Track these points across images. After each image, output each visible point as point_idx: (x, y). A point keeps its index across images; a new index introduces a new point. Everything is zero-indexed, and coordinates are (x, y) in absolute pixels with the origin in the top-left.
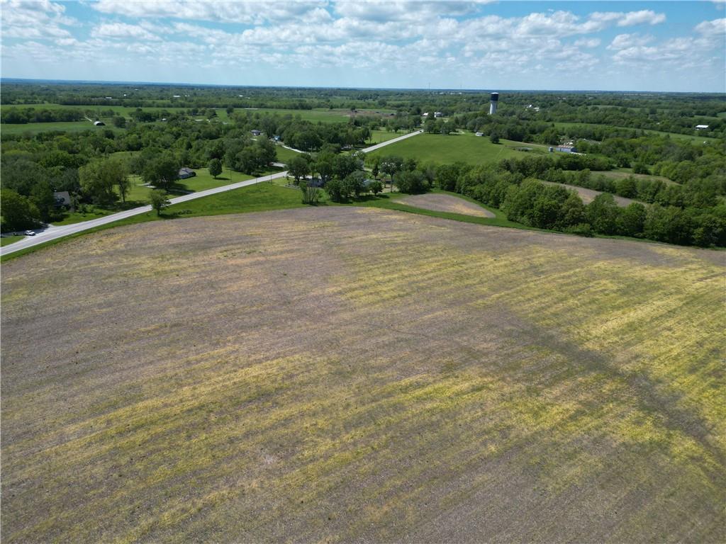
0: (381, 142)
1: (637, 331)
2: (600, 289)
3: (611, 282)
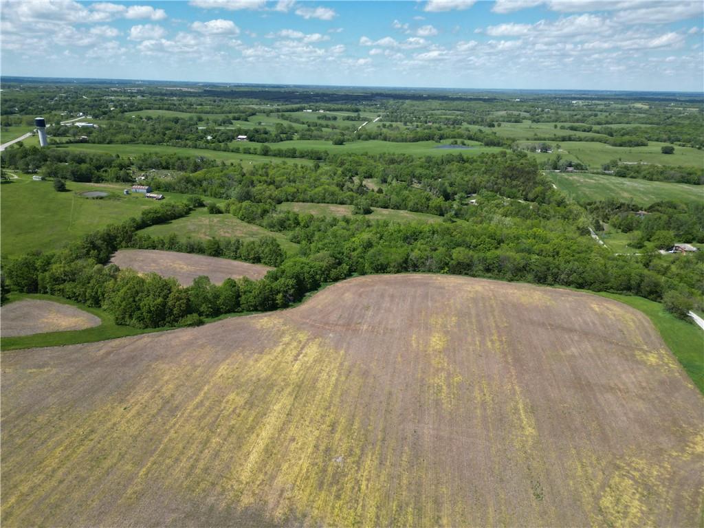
1: (273, 455)
2: (231, 409)
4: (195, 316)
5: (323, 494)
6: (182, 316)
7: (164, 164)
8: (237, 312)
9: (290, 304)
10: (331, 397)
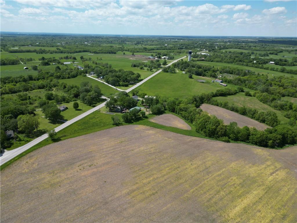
0: (145, 78)
1: (247, 213)
3: (237, 178)
4: (227, 138)
6: (222, 136)
7: (231, 72)
8: (246, 142)
9: (276, 147)
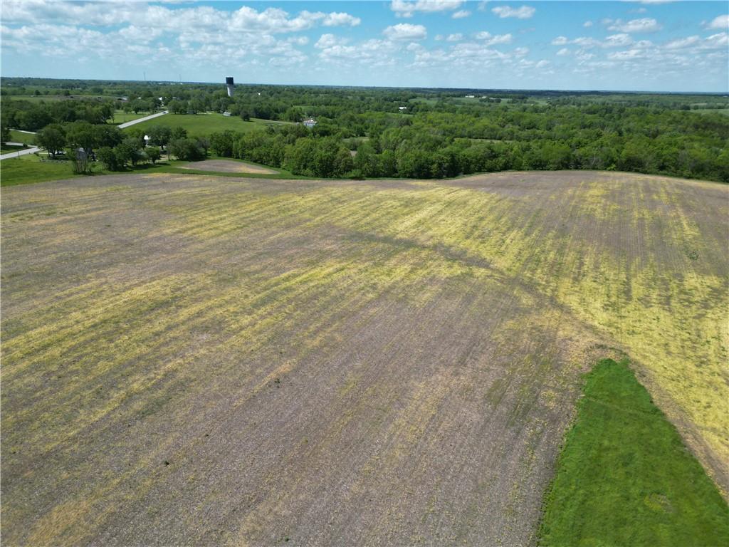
2: (389, 206)
4: (357, 172)
5: (469, 241)
6: (347, 171)
8: (394, 177)
10: (481, 208)
